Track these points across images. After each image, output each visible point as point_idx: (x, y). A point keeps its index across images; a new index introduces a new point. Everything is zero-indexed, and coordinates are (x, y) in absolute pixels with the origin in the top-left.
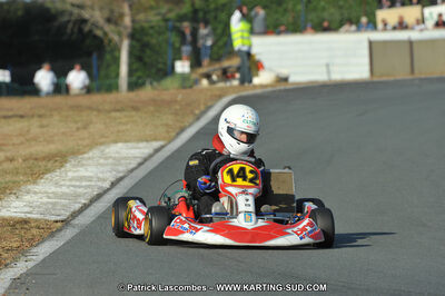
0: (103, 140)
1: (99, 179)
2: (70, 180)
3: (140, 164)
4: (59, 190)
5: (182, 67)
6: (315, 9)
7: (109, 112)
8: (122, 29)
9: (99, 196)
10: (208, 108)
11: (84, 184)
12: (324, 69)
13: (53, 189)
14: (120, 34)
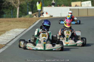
0: (13, 28)
1: (13, 36)
2: (7, 36)
3: (21, 33)
4: (4, 38)
5: (30, 13)
6: (58, 2)
7: (15, 22)
8: (18, 5)
9: (13, 40)
10: (36, 22)
11: (9, 37)
12: (60, 14)
13: (3, 38)
14: (17, 6)
